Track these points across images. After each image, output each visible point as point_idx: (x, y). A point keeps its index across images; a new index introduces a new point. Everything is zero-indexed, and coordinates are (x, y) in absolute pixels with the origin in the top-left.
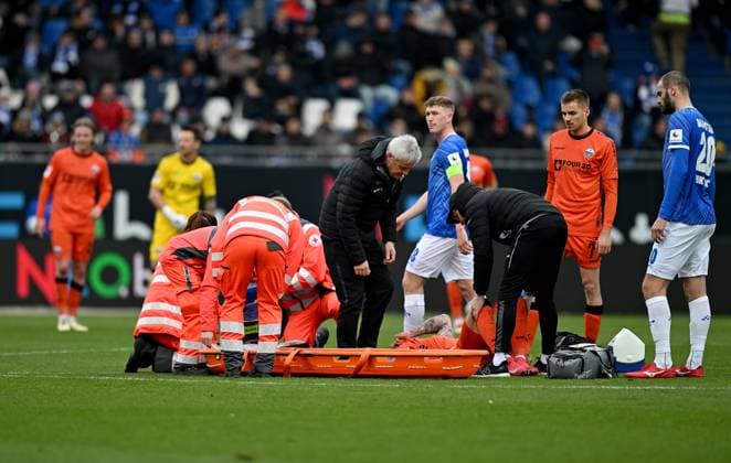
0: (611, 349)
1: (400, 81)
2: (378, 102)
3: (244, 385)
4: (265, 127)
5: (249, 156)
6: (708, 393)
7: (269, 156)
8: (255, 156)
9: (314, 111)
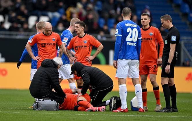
0: (131, 103)
1: (62, 10)
2: (54, 17)
3: (6, 113)
4: (15, 25)
5: (10, 35)
6: (164, 118)
7: (17, 35)
8: (12, 35)
9: (32, 20)
